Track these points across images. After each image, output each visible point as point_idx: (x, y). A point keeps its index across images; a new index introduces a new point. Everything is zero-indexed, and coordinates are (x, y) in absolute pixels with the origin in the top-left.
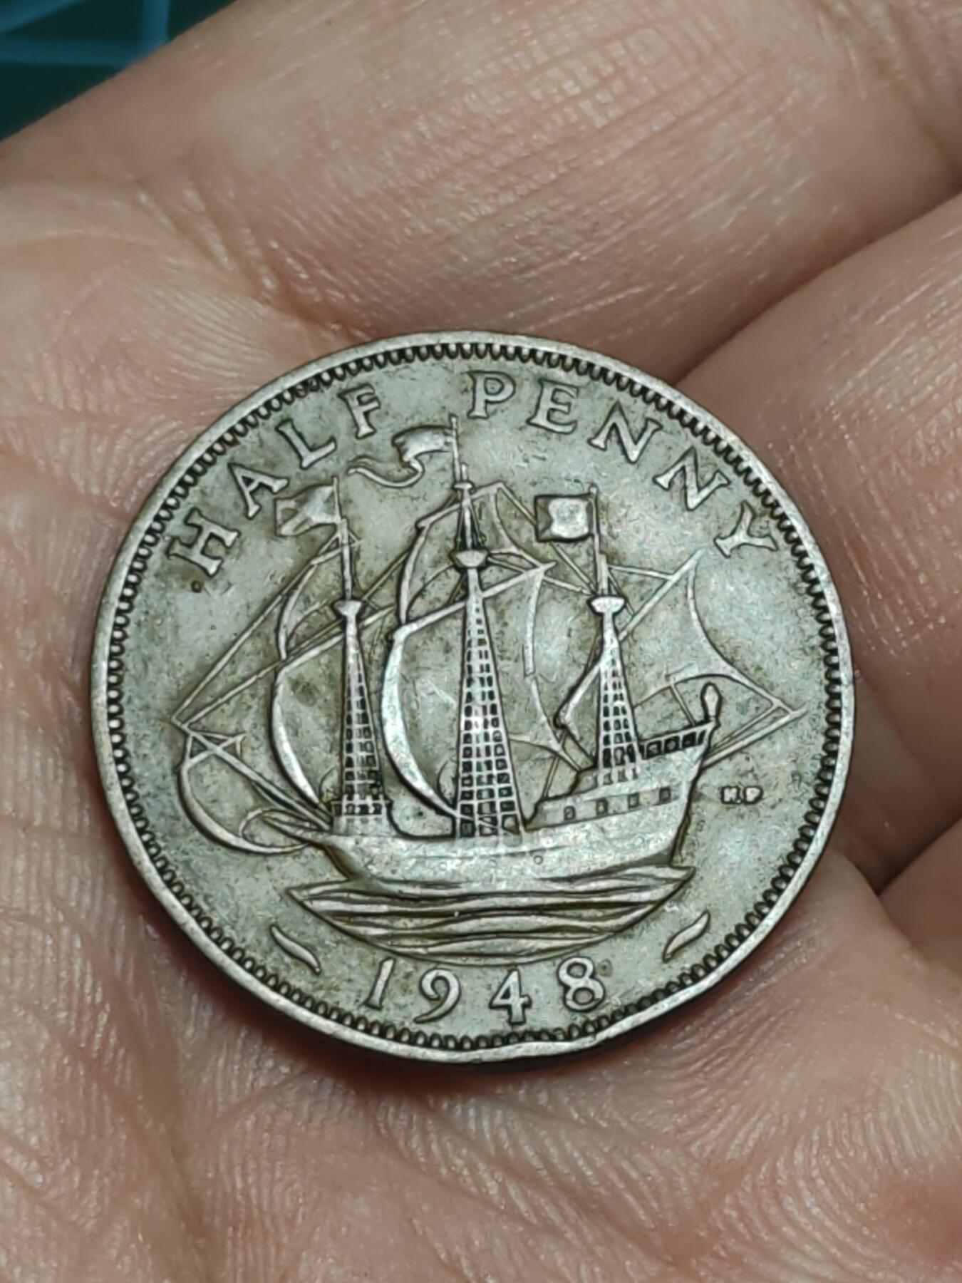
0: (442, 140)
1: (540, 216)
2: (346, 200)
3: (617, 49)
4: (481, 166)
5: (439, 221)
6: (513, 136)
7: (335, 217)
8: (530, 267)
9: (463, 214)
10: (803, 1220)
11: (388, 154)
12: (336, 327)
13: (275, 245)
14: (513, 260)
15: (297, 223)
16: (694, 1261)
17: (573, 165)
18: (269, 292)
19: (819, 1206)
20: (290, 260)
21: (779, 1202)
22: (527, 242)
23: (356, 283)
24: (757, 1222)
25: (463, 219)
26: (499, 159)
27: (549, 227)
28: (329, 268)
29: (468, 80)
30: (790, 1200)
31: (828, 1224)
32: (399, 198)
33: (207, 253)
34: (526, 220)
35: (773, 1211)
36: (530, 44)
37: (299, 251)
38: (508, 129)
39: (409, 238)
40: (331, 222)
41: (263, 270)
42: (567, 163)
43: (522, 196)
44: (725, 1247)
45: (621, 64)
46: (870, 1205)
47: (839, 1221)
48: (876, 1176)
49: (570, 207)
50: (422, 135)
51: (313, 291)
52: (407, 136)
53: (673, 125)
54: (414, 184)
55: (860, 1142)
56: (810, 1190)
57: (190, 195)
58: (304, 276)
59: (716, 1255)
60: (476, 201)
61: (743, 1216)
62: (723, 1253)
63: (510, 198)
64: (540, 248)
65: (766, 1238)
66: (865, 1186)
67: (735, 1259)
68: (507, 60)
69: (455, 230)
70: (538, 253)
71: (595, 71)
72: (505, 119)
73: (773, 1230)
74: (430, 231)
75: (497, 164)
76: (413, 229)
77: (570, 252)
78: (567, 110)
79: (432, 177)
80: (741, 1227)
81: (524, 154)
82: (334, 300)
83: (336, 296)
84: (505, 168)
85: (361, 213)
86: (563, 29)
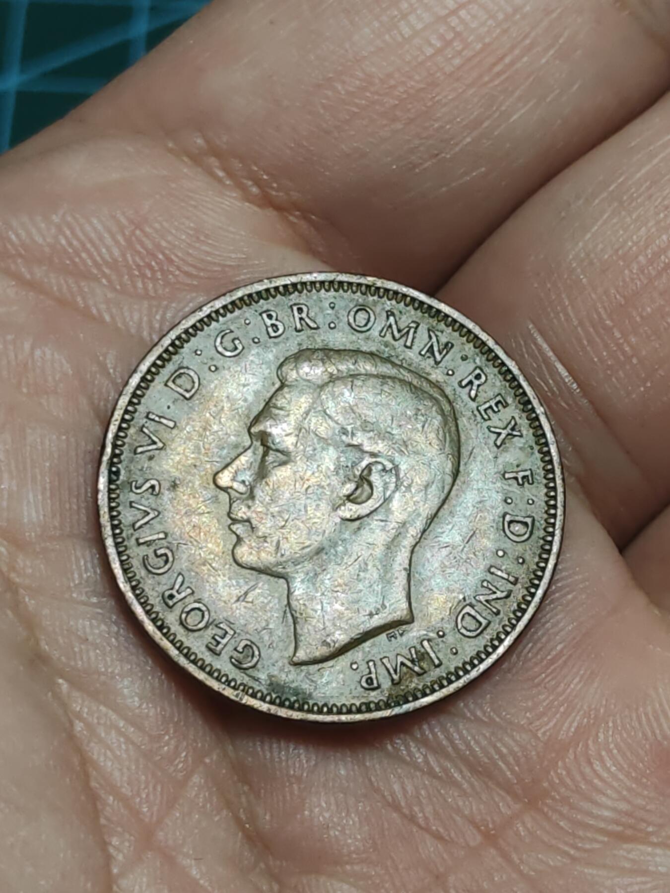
0: (352, 94)
3: (454, 21)
4: (377, 107)
5: (355, 145)
6: (394, 87)
7: (290, 148)
8: (415, 166)
9: (371, 140)
10: (605, 775)
12: (297, 213)
13: (255, 168)
15: (267, 153)
16: (540, 802)
18: (255, 196)
19: (615, 766)
20: (265, 177)
21: (590, 763)
22: (412, 151)
23: (308, 186)
24: (578, 777)
25: (371, 142)
26: (389, 102)
28: (291, 179)
29: (364, 54)
30: (598, 763)
31: (621, 776)
33: (212, 175)
35: (588, 770)
37: (271, 171)
38: (392, 83)
39: (338, 157)
40: (287, 151)
41: (250, 183)
44: (559, 793)
45: (458, 29)
46: (646, 764)
47: (628, 775)
48: (647, 746)
50: (339, 92)
52: (329, 93)
55: (637, 725)
56: (609, 757)
57: (199, 141)
58: (275, 185)
59: (553, 799)
60: (377, 130)
61: (569, 773)
62: (557, 797)
63: (399, 126)
65: (583, 787)
66: (642, 753)
67: (565, 800)
68: (387, 37)
69: (367, 150)
71: (441, 37)
72: (389, 76)
73: (589, 782)
74: (351, 151)
75: (387, 105)
77: (439, 154)
79: (348, 117)
80: (568, 781)
81: (405, 96)
82: (295, 198)
83: (296, 195)
84: (393, 107)
85: (306, 144)
86: (418, 12)
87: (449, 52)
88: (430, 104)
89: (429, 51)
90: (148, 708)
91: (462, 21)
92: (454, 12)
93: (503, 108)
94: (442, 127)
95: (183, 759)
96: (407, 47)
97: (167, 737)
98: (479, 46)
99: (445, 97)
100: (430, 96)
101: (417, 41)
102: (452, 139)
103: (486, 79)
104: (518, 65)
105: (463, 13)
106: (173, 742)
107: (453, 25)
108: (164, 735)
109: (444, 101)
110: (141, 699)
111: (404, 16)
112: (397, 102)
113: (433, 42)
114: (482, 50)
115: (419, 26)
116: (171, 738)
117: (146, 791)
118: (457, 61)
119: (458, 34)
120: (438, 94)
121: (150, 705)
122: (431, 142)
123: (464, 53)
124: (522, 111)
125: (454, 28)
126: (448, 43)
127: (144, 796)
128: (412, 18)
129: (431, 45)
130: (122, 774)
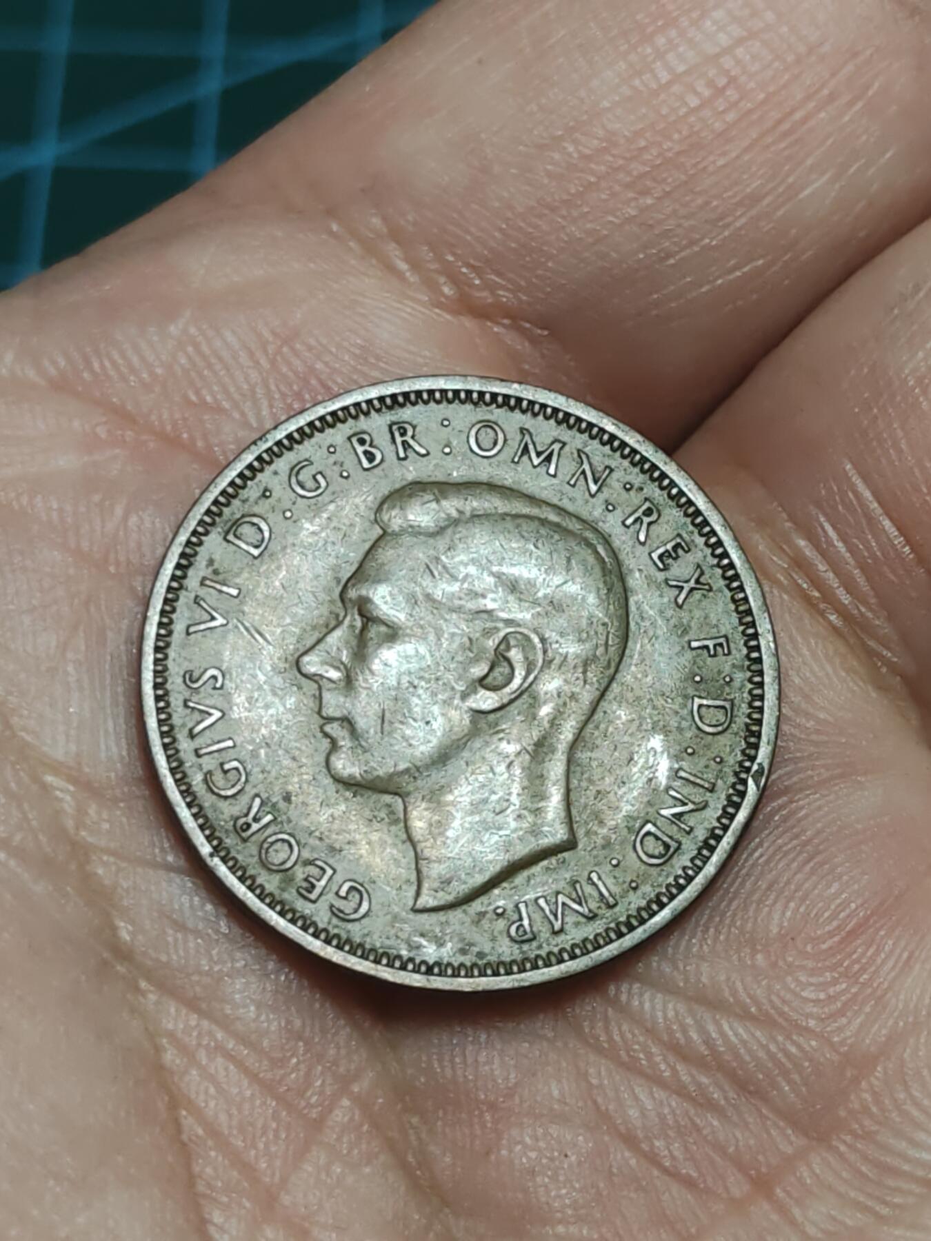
0: (587, 158)
1: (675, 211)
2: (509, 215)
3: (727, 62)
4: (621, 176)
5: (589, 226)
6: (645, 148)
7: (501, 230)
9: (611, 218)
11: (542, 174)
12: (506, 321)
13: (451, 258)
14: (654, 251)
15: (469, 238)
16: (835, 1138)
17: (701, 166)
18: (446, 297)
20: (464, 270)
22: (666, 234)
23: (523, 283)
24: (889, 1105)
25: (611, 222)
26: (637, 168)
27: (682, 221)
28: (499, 274)
29: (606, 104)
32: (553, 210)
33: (391, 268)
34: (663, 217)
35: (902, 1096)
36: (653, 66)
37: (472, 261)
38: (643, 143)
39: (566, 242)
40: (497, 234)
41: (442, 280)
42: (695, 165)
43: (659, 199)
44: (861, 1127)
45: (733, 73)
49: (700, 201)
50: (570, 155)
51: (485, 294)
52: (557, 156)
53: (779, 122)
54: (565, 197)
57: (376, 221)
58: (477, 282)
59: (853, 1134)
60: (620, 206)
62: (859, 1132)
63: (649, 201)
64: (676, 240)
65: (897, 1119)
67: (870, 1137)
68: (637, 82)
69: (605, 232)
70: (675, 244)
71: (711, 84)
72: (638, 134)
74: (583, 235)
75: (635, 173)
76: (567, 235)
77: (702, 239)
78: (692, 119)
79: (581, 189)
81: (658, 162)
82: (504, 300)
83: (504, 296)
84: (642, 176)
85: (522, 224)
86: (681, 49)
87: (721, 105)
88: (692, 172)
89: (694, 102)
90: (268, 1020)
91: (738, 62)
92: (727, 51)
93: (791, 180)
94: (707, 203)
95: (317, 1089)
96: (663, 96)
97: (294, 1060)
98: (762, 96)
99: (714, 162)
100: (693, 161)
101: (676, 88)
102: (721, 219)
103: (769, 140)
104: (812, 123)
105: (740, 52)
106: (302, 1066)
107: (727, 66)
108: (292, 1056)
109: (711, 168)
110: (258, 1008)
111: (660, 55)
112: (648, 169)
113: (699, 89)
114: (763, 102)
115: (681, 68)
116: (298, 1063)
117: (264, 1139)
118: (731, 117)
119: (732, 80)
120: (704, 159)
121: (271, 1016)
122: (692, 222)
123: (742, 104)
124: (816, 185)
125: (728, 71)
126: (720, 91)
127: (261, 1146)
128: (670, 57)
129: (696, 93)
130: (230, 1116)
